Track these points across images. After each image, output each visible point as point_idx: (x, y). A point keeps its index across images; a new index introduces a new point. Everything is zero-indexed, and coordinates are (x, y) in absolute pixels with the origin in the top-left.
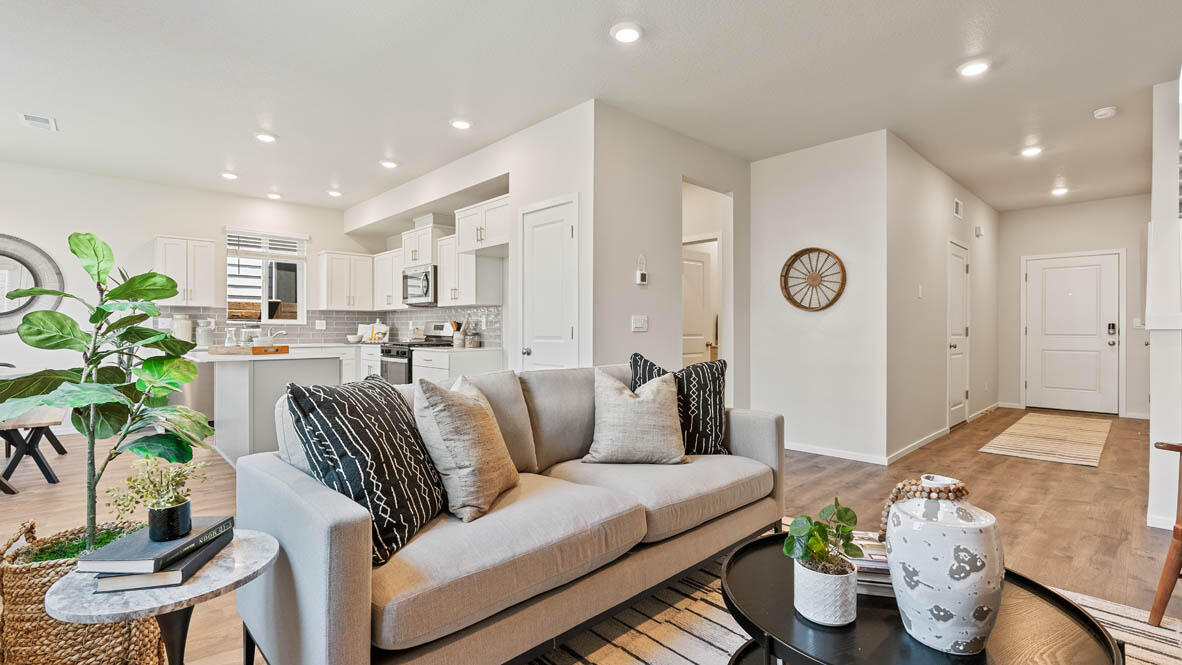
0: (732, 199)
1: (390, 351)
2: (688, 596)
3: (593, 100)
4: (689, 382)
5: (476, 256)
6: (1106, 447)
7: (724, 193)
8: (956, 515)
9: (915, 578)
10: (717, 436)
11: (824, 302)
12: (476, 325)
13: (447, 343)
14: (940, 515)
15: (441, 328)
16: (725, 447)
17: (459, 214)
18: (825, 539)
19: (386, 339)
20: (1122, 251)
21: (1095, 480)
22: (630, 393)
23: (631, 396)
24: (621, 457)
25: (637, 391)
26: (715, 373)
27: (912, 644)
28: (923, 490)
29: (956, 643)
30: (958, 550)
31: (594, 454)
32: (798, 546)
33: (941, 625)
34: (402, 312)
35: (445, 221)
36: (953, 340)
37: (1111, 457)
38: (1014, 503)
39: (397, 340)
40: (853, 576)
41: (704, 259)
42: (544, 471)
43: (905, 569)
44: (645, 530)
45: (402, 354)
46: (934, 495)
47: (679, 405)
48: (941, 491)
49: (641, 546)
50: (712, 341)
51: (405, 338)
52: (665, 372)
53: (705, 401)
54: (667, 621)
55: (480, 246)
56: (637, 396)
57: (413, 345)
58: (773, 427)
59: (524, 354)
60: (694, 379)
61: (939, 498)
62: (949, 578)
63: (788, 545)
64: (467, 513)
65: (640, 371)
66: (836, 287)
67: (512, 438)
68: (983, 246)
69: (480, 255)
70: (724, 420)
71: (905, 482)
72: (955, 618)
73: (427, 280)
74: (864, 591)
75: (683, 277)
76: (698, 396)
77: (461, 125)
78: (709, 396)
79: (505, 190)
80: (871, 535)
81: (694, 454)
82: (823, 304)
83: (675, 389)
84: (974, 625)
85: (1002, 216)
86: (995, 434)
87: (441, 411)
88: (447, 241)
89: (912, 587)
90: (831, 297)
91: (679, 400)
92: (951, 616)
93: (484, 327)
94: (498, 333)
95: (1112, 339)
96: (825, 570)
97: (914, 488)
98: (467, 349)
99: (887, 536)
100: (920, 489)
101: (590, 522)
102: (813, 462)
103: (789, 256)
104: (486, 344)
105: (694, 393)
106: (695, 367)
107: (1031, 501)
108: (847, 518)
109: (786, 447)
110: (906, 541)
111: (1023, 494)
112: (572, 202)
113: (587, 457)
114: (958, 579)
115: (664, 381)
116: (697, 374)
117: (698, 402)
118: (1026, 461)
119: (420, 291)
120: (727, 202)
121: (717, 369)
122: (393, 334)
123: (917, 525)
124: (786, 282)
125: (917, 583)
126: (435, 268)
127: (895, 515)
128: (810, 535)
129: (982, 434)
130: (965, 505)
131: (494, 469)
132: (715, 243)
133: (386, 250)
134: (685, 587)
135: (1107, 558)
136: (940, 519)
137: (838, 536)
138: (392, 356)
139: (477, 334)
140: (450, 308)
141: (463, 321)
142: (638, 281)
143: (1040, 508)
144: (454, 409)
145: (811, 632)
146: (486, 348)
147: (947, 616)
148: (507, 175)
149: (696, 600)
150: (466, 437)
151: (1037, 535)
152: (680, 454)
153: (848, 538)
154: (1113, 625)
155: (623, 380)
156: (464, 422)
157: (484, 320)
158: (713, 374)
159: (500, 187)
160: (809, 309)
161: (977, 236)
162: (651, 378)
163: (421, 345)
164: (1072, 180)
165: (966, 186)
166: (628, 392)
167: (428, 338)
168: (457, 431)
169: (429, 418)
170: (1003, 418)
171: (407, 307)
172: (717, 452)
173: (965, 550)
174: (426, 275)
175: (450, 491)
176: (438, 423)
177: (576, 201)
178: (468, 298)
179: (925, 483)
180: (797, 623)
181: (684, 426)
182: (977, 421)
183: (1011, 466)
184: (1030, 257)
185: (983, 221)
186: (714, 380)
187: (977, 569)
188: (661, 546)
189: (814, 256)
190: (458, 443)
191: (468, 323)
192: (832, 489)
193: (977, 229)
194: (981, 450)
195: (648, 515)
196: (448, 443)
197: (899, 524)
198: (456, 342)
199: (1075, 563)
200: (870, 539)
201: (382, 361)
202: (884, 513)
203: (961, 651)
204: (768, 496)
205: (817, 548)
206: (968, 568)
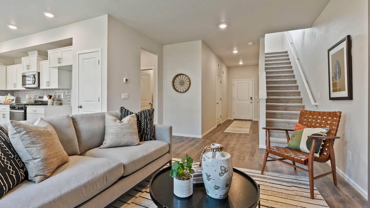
0: (157, 57)
1: (15, 107)
2: (140, 191)
3: (107, 15)
4: (141, 116)
5: (58, 69)
6: (250, 128)
7: (155, 54)
8: (220, 156)
9: (210, 178)
10: (151, 134)
11: (185, 90)
12: (59, 96)
13: (45, 104)
14: (216, 156)
15: (42, 97)
16: (153, 138)
17: (50, 52)
18: (183, 169)
19: (14, 102)
20: (253, 79)
21: (248, 137)
22: (119, 121)
23: (120, 122)
24: (115, 145)
25: (122, 120)
26: (151, 113)
27: (209, 198)
28: (212, 149)
29: (221, 196)
30: (221, 167)
31: (104, 145)
32: (174, 173)
33: (217, 191)
34: (23, 91)
35: (43, 54)
36: (217, 101)
37: (252, 131)
38: (232, 146)
39: (20, 103)
40: (192, 179)
41: (148, 75)
42: (82, 154)
43: (207, 175)
44: (123, 172)
45: (22, 109)
46: (215, 150)
47: (137, 125)
48: (217, 149)
49: (122, 178)
50: (151, 102)
51: (24, 102)
52: (132, 113)
53: (147, 122)
54: (132, 203)
55: (59, 65)
56: (122, 122)
57: (28, 105)
58: (169, 130)
59: (79, 107)
60: (143, 115)
61: (216, 151)
62: (219, 176)
63: (171, 173)
64: (38, 178)
65: (123, 113)
66: (188, 86)
67: (65, 142)
68: (225, 76)
69: (60, 69)
70: (153, 129)
71: (207, 146)
72: (220, 188)
73: (35, 78)
74: (195, 183)
75: (141, 81)
76: (144, 121)
77: (49, 15)
78: (148, 121)
79: (71, 44)
80: (197, 163)
81: (143, 141)
82: (184, 91)
83: (136, 119)
84: (225, 189)
85: (229, 68)
86: (227, 127)
87: (24, 134)
88: (44, 63)
89: (209, 180)
90: (187, 89)
91: (138, 123)
92: (220, 187)
93: (62, 97)
94: (69, 99)
95: (251, 101)
96: (183, 179)
97: (209, 148)
98: (54, 106)
99: (202, 165)
100: (211, 149)
101: (99, 173)
102: (182, 139)
103: (175, 76)
104: (64, 104)
105: (143, 120)
106: (143, 111)
107: (236, 145)
108: (190, 161)
109: (173, 135)
110: (207, 166)
111: (234, 143)
112: (99, 51)
113: (102, 146)
114: (221, 176)
115: (132, 116)
116: (144, 114)
117: (144, 123)
118: (234, 134)
119: (31, 82)
120: (155, 57)
121: (151, 112)
122: (18, 100)
123: (210, 160)
124: (174, 84)
125: (211, 178)
126: (39, 73)
127: (204, 158)
128: (179, 168)
129: (224, 127)
130: (223, 152)
131: (54, 157)
132: (152, 70)
133: (14, 64)
134: (139, 188)
135: (252, 158)
136: (216, 158)
137: (187, 167)
138: (16, 109)
139: (59, 100)
140: (46, 90)
141: (53, 95)
142: (125, 81)
143: (237, 146)
144: (31, 133)
145: (179, 201)
146: (63, 106)
147: (219, 188)
148: (72, 38)
149: (143, 192)
150: (39, 145)
151: (237, 154)
152: (138, 141)
153: (191, 167)
154: (254, 176)
155: (117, 116)
156: (37, 139)
157: (62, 95)
158: (149, 113)
159: (69, 43)
160: (180, 92)
161: (223, 73)
162: (127, 115)
163: (32, 105)
164: (244, 60)
165: (221, 59)
166: (118, 121)
167: (36, 102)
168: (33, 143)
169: (16, 139)
170: (228, 122)
171: (25, 89)
172: (151, 140)
173: (223, 167)
174: (34, 76)
175: (29, 170)
176: (22, 140)
177: (100, 51)
178: (55, 85)
179: (212, 147)
180: (175, 199)
181: (139, 132)
182: (223, 123)
183: (231, 136)
184: (234, 80)
185: (224, 69)
186: (150, 115)
187: (226, 172)
188: (129, 177)
189: (182, 76)
190: (33, 148)
191: (55, 96)
192: (187, 147)
193: (223, 71)
194: (224, 131)
195: (124, 166)
196: (28, 149)
197: (205, 161)
198: (49, 103)
199: (246, 160)
200: (197, 165)
201: (10, 112)
202: (201, 157)
203: (222, 198)
204: (167, 153)
205: (181, 172)
206: (224, 172)
